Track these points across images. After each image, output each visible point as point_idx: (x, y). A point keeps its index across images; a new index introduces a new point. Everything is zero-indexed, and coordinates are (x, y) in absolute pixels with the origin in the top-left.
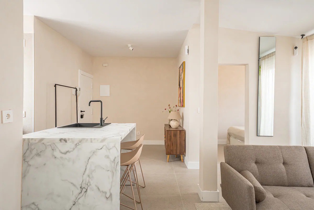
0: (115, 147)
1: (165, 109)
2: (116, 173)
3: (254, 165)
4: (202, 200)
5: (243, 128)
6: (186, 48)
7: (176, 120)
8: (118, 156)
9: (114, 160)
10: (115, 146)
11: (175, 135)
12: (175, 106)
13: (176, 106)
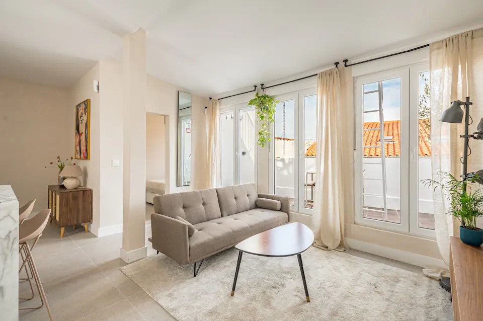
0: (11, 217)
1: (51, 163)
2: (12, 255)
3: (182, 210)
4: (127, 262)
5: (162, 181)
6: (95, 83)
7: (75, 178)
8: (16, 229)
9: (8, 236)
10: (9, 215)
11: (75, 198)
12: (70, 159)
13: (72, 158)
